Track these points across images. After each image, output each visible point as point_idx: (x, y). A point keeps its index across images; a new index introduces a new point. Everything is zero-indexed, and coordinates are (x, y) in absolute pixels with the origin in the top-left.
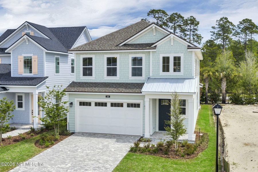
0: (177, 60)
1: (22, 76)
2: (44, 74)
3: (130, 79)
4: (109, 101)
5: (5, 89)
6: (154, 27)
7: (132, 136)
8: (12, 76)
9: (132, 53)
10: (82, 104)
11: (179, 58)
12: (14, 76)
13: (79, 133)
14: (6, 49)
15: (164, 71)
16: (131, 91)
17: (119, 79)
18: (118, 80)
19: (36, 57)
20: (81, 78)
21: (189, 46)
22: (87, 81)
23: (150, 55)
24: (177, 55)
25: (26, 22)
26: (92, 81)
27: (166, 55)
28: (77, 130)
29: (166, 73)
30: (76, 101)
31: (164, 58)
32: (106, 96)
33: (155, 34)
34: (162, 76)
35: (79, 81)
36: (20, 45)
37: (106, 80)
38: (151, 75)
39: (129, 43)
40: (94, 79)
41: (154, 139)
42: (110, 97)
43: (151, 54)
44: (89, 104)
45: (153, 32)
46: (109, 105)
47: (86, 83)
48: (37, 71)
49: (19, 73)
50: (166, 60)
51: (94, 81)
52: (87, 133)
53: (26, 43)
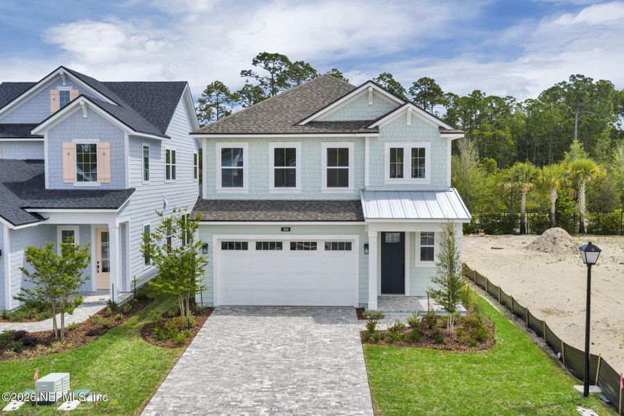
0: (419, 154)
1: (73, 188)
2: (126, 182)
3: (323, 192)
4: (286, 238)
5: (39, 217)
6: (370, 89)
7: (337, 308)
8: (47, 187)
9: (327, 140)
10: (227, 246)
11: (422, 151)
12: (53, 188)
13: (223, 307)
14: (35, 126)
15: (393, 176)
16: (336, 218)
17: (300, 192)
18: (299, 195)
19: (107, 145)
20: (218, 192)
21: (441, 128)
22: (232, 198)
23: (364, 145)
24: (418, 146)
25: (61, 67)
26: (241, 198)
27: (397, 145)
28: (218, 302)
29: (397, 181)
30: (215, 241)
31: (393, 151)
32: (282, 229)
33: (371, 103)
34: (388, 185)
35: (213, 198)
36: (69, 117)
37: (273, 195)
38: (367, 184)
39: (319, 120)
40: (248, 192)
41: (389, 312)
42: (289, 230)
43: (367, 142)
44: (243, 246)
45: (368, 98)
46: (286, 246)
47: (231, 202)
48: (108, 176)
49: (65, 181)
50: (396, 154)
51: (246, 198)
52: (241, 307)
53: (82, 114)
